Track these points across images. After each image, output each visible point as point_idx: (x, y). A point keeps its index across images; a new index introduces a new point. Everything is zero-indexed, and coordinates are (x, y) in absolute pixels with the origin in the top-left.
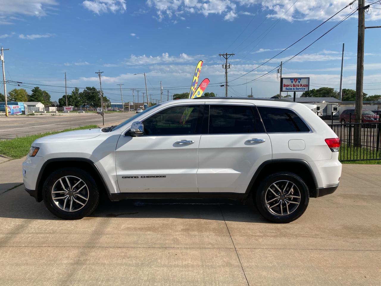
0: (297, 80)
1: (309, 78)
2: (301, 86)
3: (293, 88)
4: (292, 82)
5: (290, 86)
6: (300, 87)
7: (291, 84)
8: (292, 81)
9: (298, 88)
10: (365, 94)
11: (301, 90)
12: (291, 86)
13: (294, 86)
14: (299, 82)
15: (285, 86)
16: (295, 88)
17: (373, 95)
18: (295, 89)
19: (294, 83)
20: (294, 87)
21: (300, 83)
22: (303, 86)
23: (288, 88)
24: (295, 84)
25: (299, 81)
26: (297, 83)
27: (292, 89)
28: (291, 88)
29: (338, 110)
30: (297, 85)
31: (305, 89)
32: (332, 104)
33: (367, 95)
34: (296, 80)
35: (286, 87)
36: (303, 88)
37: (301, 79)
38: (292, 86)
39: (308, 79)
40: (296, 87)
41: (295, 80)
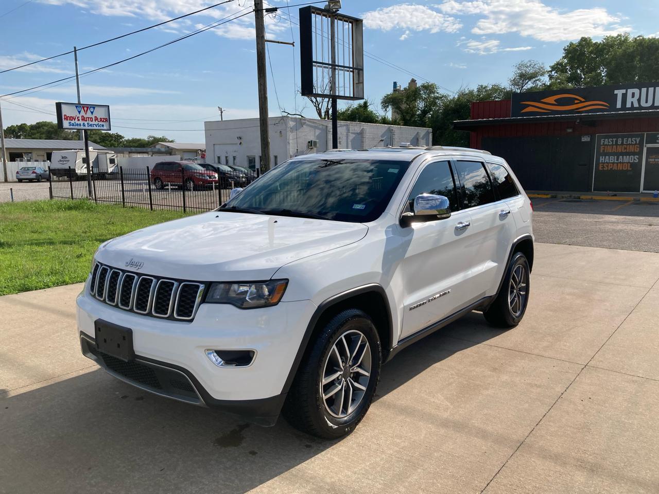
0: (88, 108)
1: (109, 106)
2: (95, 120)
3: (81, 122)
4: (79, 112)
5: (76, 120)
6: (94, 122)
7: (78, 115)
8: (79, 109)
9: (90, 123)
10: (121, 136)
11: (97, 127)
12: (79, 120)
13: (83, 119)
14: (92, 113)
15: (66, 118)
16: (86, 123)
17: (130, 139)
18: (86, 125)
19: (83, 113)
20: (83, 122)
21: (95, 114)
22: (99, 120)
23: (73, 122)
24: (85, 116)
25: (92, 111)
26: (89, 115)
27: (80, 125)
28: (79, 122)
29: (116, 162)
30: (89, 118)
31: (103, 126)
32: (106, 153)
33: (123, 138)
34: (86, 109)
35: (69, 121)
36: (100, 123)
37: (94, 108)
38: (80, 118)
39: (107, 108)
40: (88, 122)
41: (83, 108)
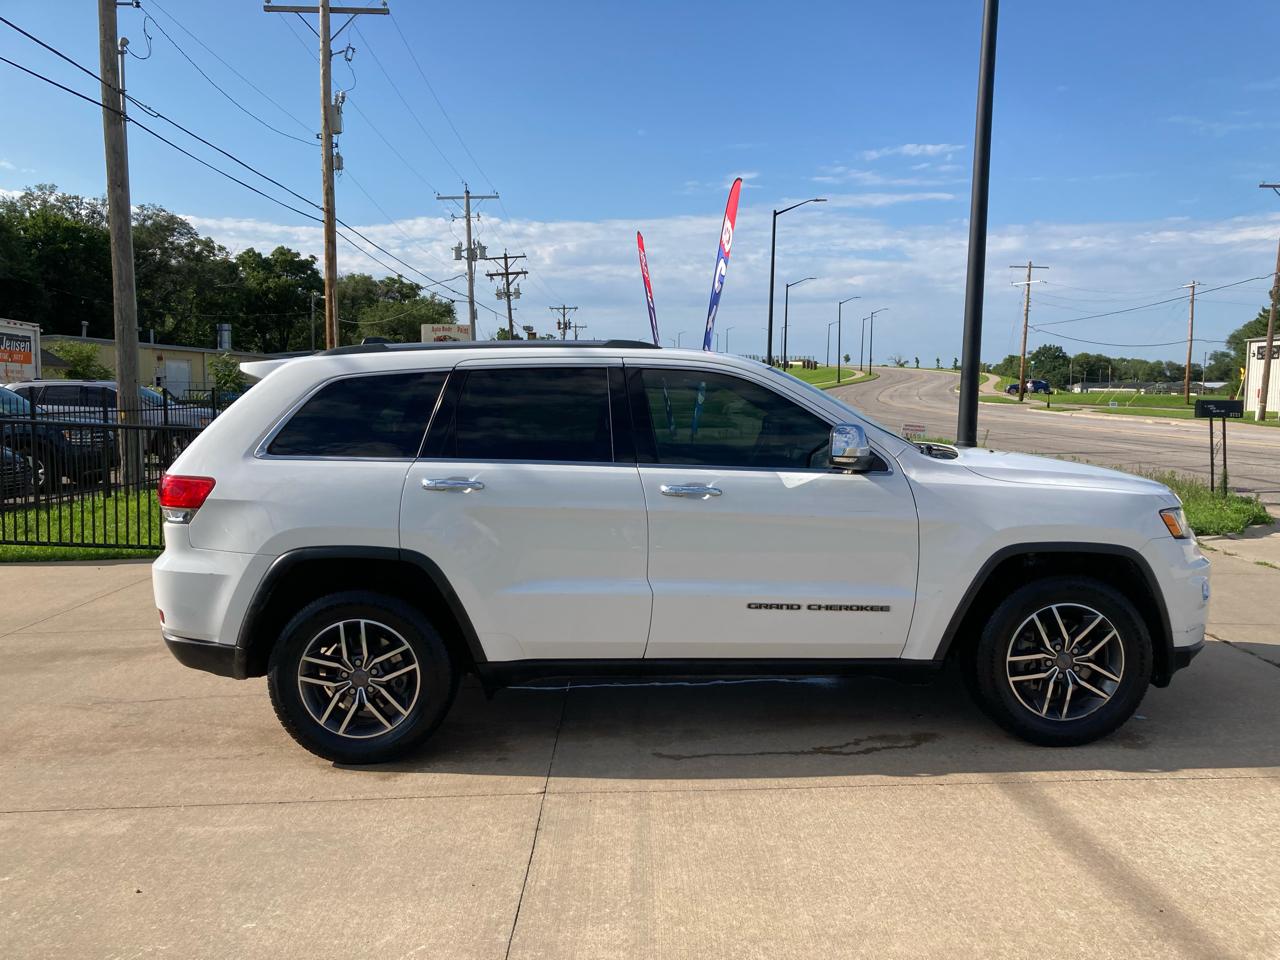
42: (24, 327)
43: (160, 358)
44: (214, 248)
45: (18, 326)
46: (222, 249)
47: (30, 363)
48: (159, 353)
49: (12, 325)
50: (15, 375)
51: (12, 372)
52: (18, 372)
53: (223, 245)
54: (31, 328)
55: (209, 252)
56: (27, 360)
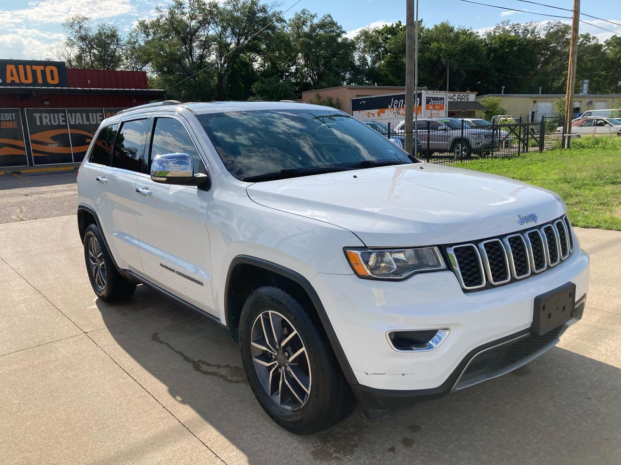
42: (441, 93)
43: (535, 102)
44: (590, 38)
45: (438, 93)
46: (594, 38)
47: (443, 109)
48: (535, 99)
49: (435, 93)
50: (435, 115)
51: (434, 114)
52: (437, 114)
53: (595, 36)
54: (444, 93)
55: (587, 41)
56: (442, 109)
